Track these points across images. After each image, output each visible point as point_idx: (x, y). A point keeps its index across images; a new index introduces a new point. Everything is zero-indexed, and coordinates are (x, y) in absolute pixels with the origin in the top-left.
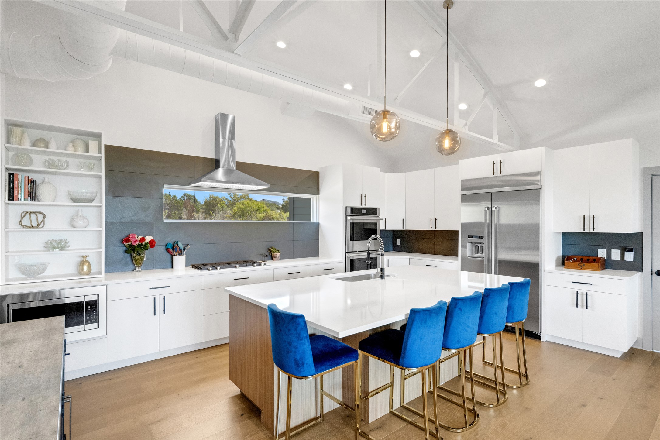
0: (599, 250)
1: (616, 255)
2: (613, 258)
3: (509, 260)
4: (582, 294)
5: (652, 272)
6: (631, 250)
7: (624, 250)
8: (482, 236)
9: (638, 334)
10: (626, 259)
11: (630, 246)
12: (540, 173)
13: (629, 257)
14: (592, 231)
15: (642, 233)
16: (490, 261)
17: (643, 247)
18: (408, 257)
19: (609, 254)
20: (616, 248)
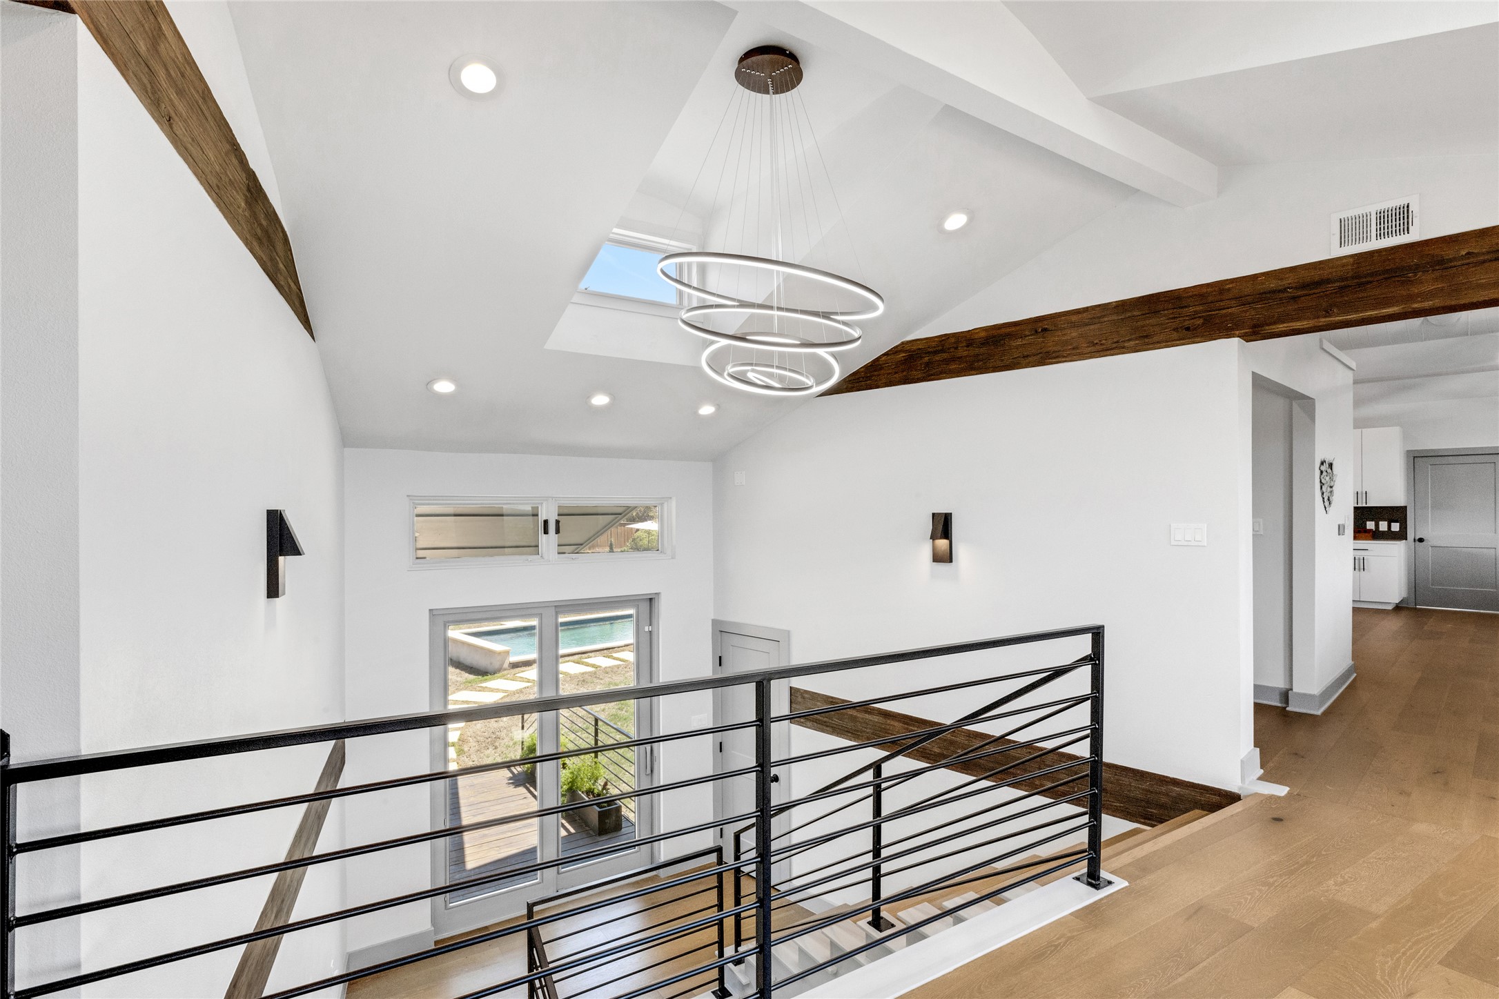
0: (1368, 523)
1: (1383, 526)
2: (1381, 529)
4: (1359, 559)
5: (1415, 540)
6: (1396, 521)
7: (1390, 521)
9: (1404, 594)
10: (1392, 530)
11: (1395, 517)
13: (1396, 527)
14: (1364, 505)
15: (1406, 507)
17: (1406, 518)
19: (1377, 526)
20: (1384, 520)
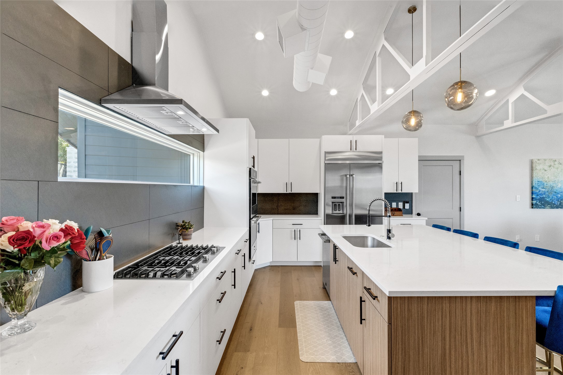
0: (393, 203)
1: (401, 205)
2: (399, 207)
3: (359, 214)
5: (416, 214)
6: (407, 203)
7: (404, 203)
8: (342, 197)
10: (406, 208)
11: (407, 200)
12: (381, 153)
13: (407, 206)
15: (412, 193)
16: (350, 216)
17: (412, 201)
18: (272, 219)
19: (397, 205)
20: (400, 201)
